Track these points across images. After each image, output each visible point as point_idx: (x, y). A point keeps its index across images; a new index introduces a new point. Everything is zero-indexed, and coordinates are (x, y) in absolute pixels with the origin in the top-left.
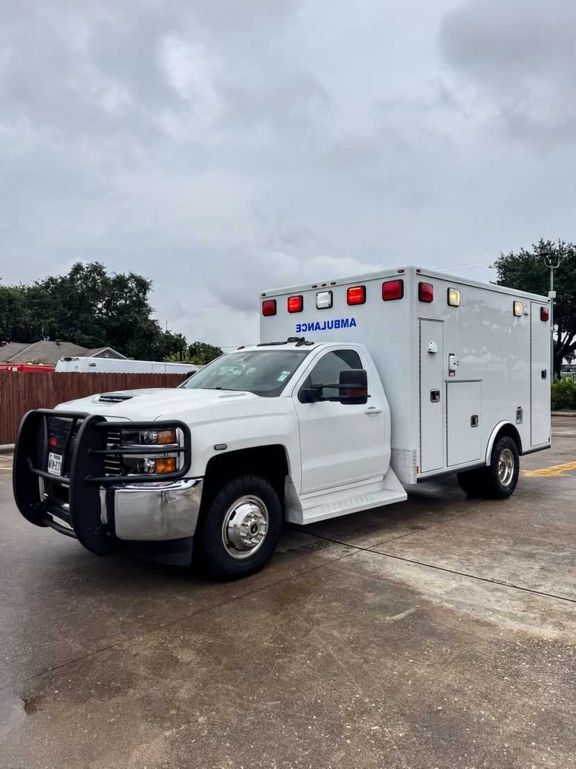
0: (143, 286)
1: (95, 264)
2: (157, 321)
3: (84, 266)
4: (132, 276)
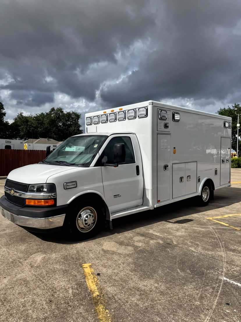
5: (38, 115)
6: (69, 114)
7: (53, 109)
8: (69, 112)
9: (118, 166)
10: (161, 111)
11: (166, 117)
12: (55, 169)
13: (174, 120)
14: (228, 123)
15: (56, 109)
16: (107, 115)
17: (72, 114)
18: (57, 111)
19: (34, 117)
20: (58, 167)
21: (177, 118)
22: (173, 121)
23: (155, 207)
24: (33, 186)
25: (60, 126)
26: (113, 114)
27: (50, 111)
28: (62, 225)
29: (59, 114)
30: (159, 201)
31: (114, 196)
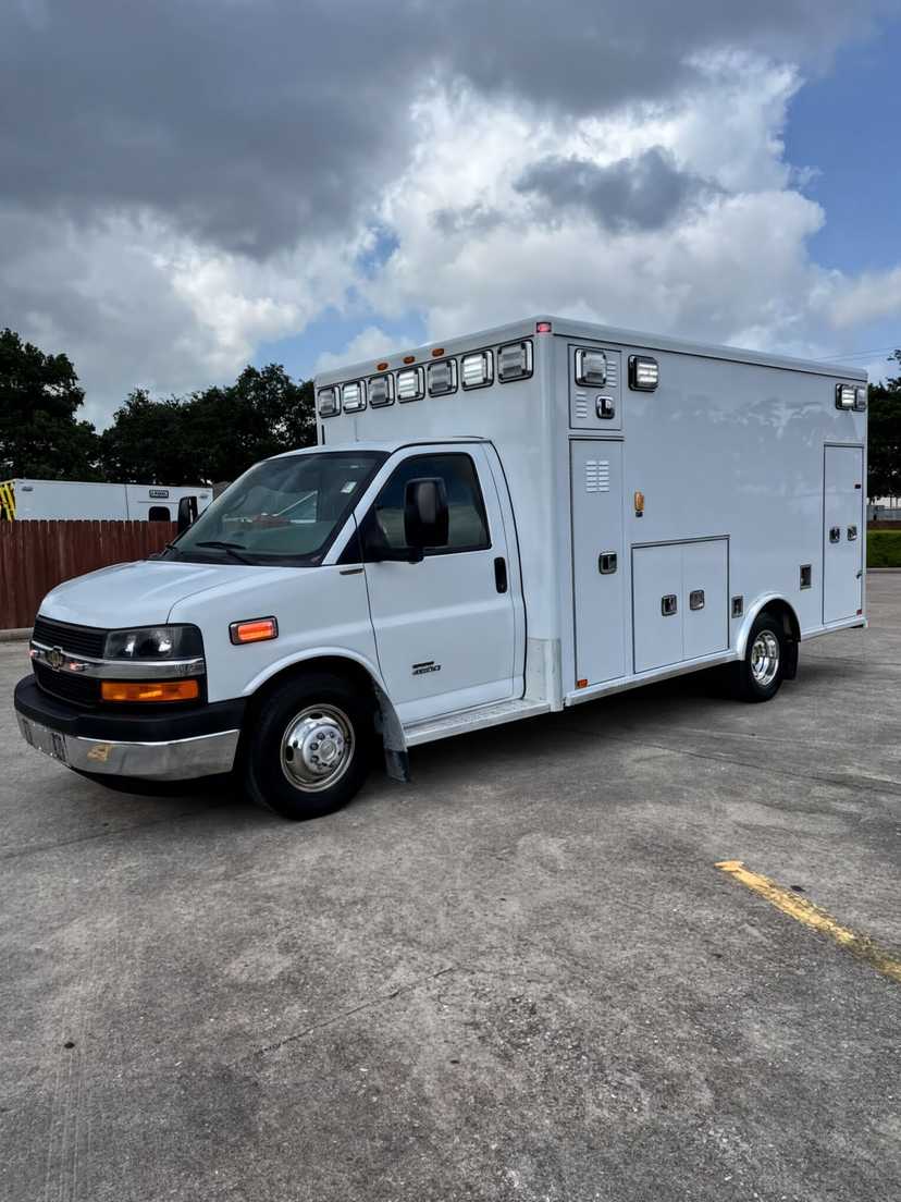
10: (584, 355)
11: (604, 376)
13: (636, 383)
21: (648, 376)
28: (230, 768)
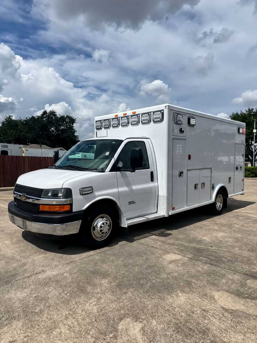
0: (72, 121)
1: (52, 111)
2: (78, 136)
3: (48, 112)
4: (68, 117)
5: (28, 118)
6: (62, 118)
7: (45, 113)
8: (63, 115)
9: (135, 171)
12: (69, 174)
14: (242, 129)
15: (49, 113)
16: (119, 119)
17: (66, 118)
18: (50, 114)
19: (24, 121)
20: (72, 172)
22: (188, 125)
23: (170, 214)
24: (47, 191)
25: (53, 131)
26: (126, 118)
27: (41, 114)
29: (52, 118)
30: (173, 209)
31: (129, 202)
